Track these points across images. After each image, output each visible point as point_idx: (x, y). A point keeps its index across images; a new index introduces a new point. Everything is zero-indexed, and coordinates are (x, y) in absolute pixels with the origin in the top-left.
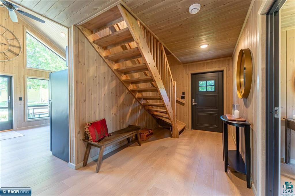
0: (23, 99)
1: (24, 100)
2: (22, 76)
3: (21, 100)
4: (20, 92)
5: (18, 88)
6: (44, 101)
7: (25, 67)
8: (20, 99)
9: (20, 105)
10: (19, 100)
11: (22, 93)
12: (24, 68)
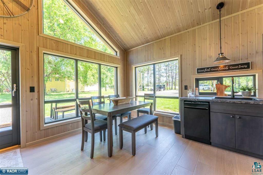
0: (36, 90)
1: (39, 92)
2: (35, 49)
3: (34, 91)
4: (32, 77)
5: (28, 69)
6: (68, 91)
7: (41, 34)
8: (32, 89)
9: (32, 100)
10: (30, 92)
11: (36, 79)
12: (38, 35)
